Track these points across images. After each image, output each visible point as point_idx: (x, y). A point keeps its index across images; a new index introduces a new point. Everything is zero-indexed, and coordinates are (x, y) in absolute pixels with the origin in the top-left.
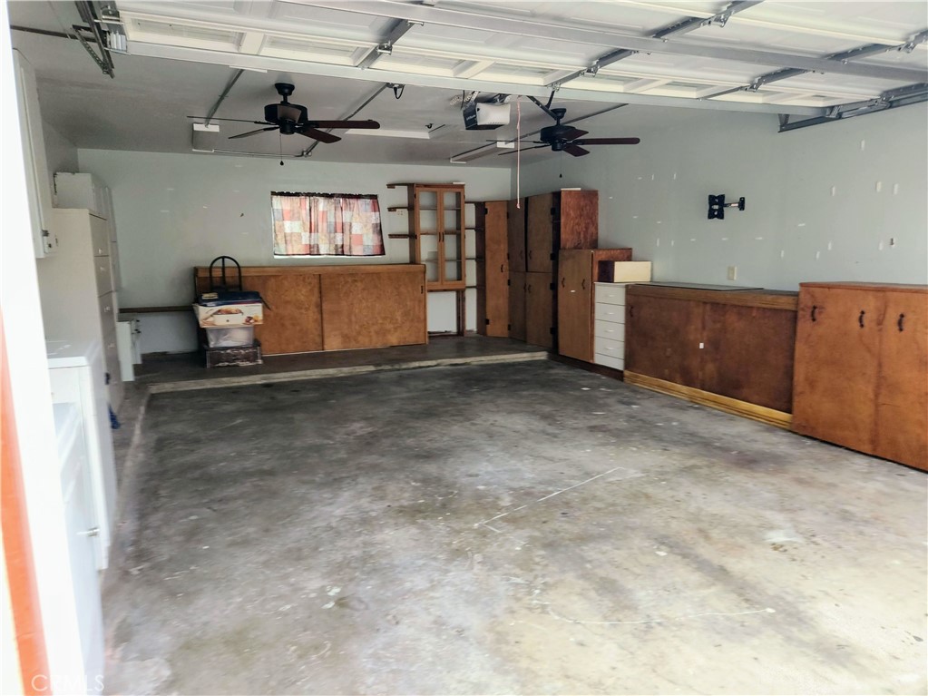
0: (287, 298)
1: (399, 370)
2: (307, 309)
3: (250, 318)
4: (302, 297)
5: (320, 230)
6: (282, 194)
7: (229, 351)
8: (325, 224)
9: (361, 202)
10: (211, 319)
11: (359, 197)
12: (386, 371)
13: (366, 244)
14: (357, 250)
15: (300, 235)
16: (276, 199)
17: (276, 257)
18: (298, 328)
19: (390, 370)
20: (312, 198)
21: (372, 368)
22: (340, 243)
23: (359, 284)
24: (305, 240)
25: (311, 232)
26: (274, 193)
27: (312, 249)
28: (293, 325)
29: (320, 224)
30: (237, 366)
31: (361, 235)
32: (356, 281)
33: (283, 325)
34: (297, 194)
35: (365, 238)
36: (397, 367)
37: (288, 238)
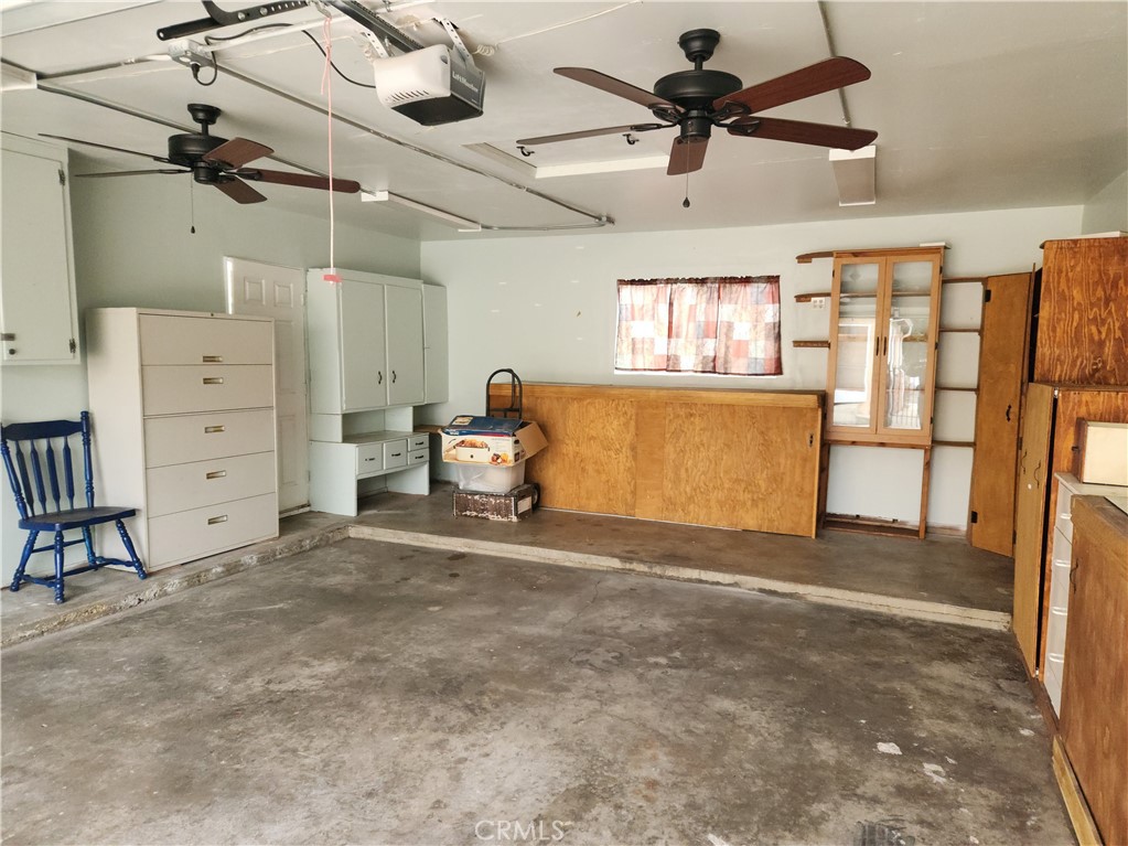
0: (593, 433)
1: (661, 577)
2: (618, 452)
3: (498, 457)
4: (613, 433)
5: (684, 334)
6: (632, 282)
7: (477, 497)
8: (692, 325)
9: (752, 289)
10: (453, 452)
11: (747, 280)
12: (639, 573)
13: (753, 355)
14: (738, 366)
15: (652, 341)
16: (626, 290)
17: (617, 372)
18: (604, 477)
19: (645, 574)
20: (674, 286)
21: (616, 563)
22: (712, 354)
23: (697, 420)
24: (661, 348)
25: (669, 336)
26: (622, 282)
27: (671, 364)
28: (598, 472)
29: (684, 323)
30: (486, 519)
31: (747, 342)
32: (691, 415)
33: (583, 470)
34: (653, 282)
35: (752, 347)
36: (658, 570)
37: (639, 346)
